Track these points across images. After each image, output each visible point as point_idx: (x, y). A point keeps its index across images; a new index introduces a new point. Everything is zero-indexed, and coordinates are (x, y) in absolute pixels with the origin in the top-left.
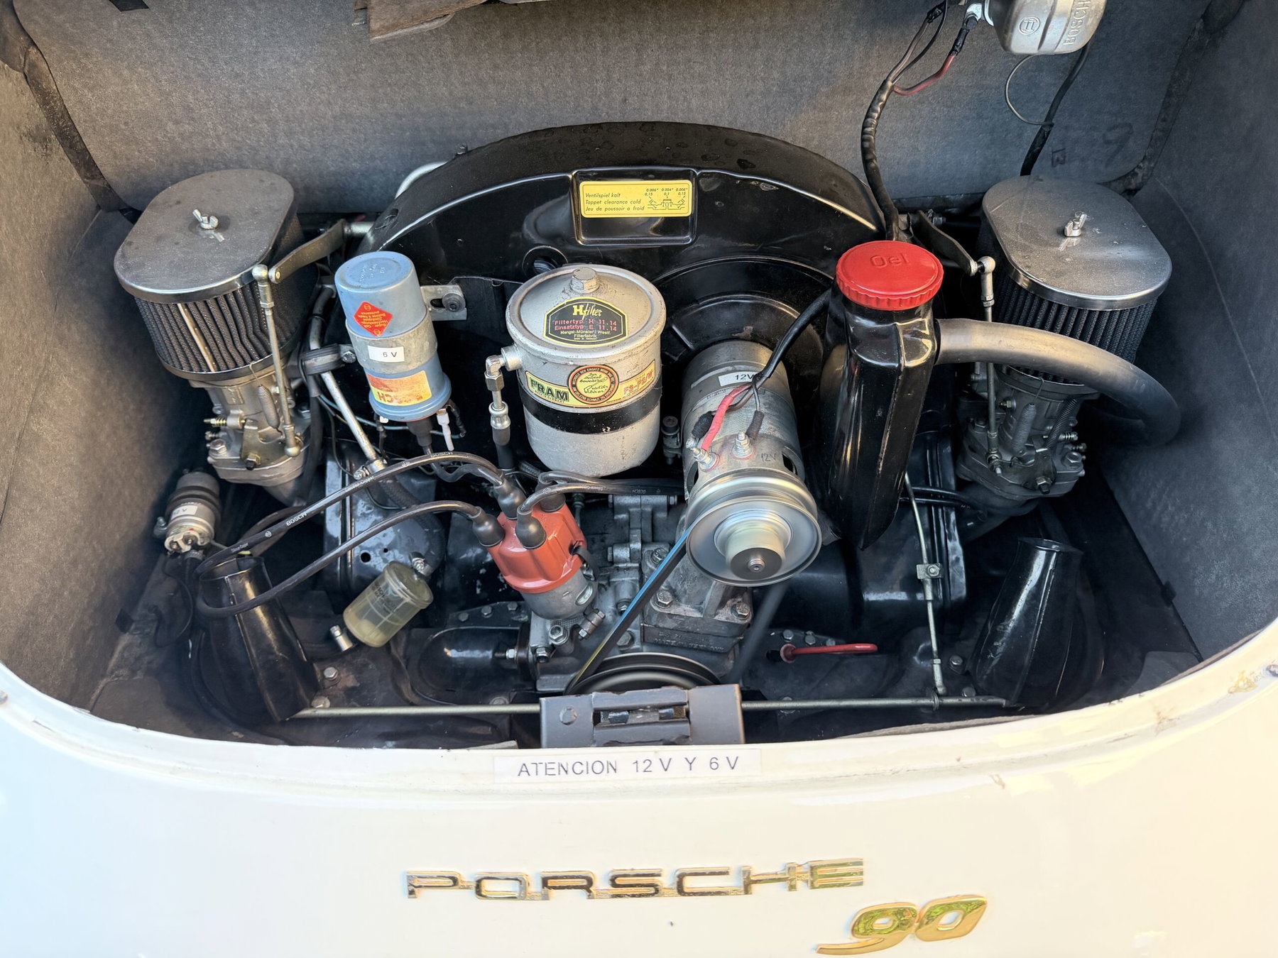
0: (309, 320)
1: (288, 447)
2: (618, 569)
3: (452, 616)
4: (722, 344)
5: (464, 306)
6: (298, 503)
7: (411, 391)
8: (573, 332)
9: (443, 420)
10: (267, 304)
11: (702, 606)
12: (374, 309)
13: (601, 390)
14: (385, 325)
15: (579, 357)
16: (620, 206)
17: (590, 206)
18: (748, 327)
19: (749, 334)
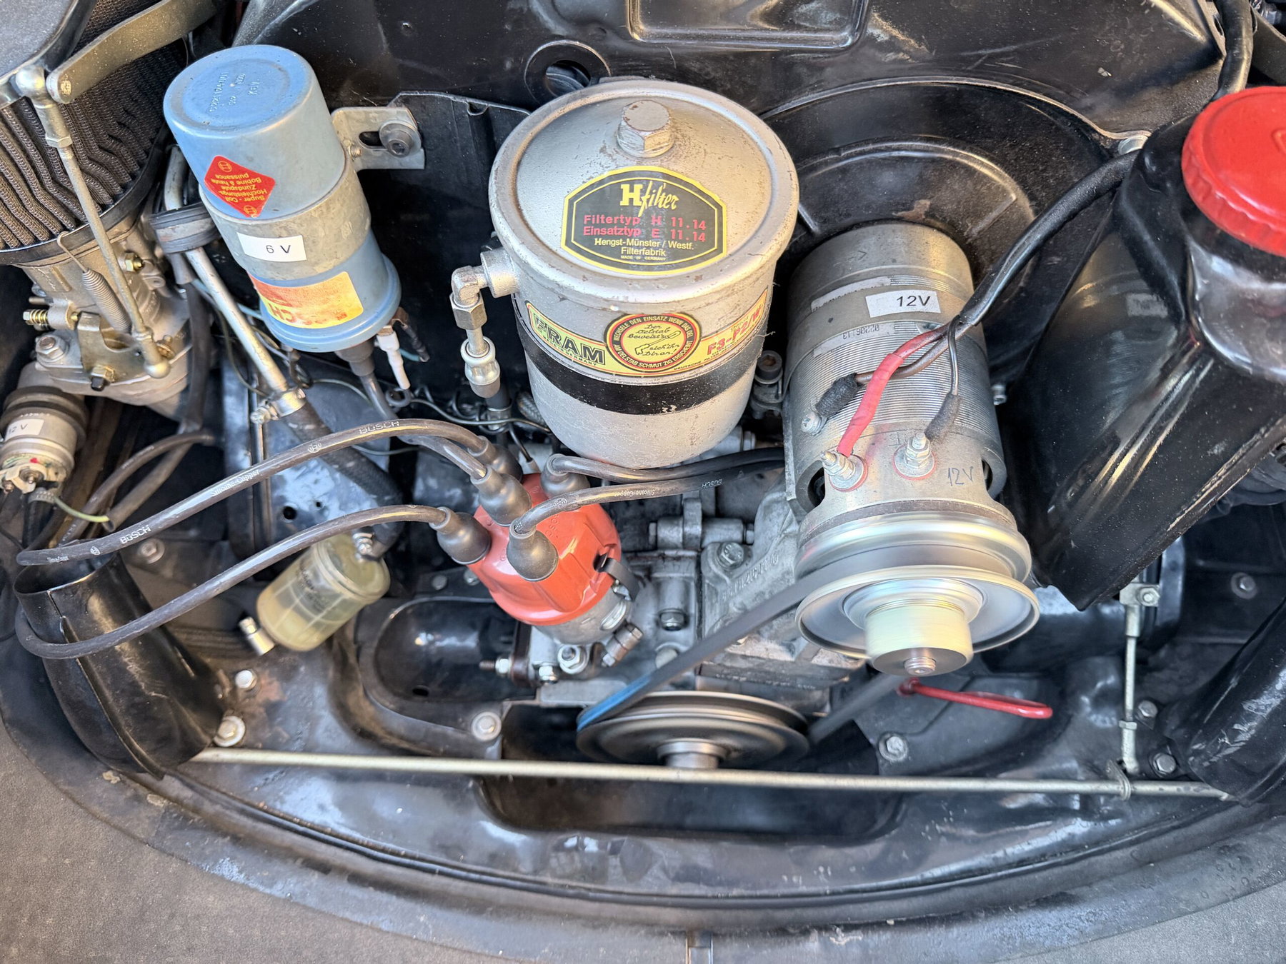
1: (149, 364)
2: (664, 557)
3: (422, 579)
4: (870, 229)
5: (420, 146)
7: (325, 306)
8: (620, 242)
9: (389, 344)
10: (58, 140)
11: (794, 643)
12: (238, 170)
13: (666, 351)
14: (262, 198)
15: (631, 299)
18: (923, 202)
19: (922, 213)
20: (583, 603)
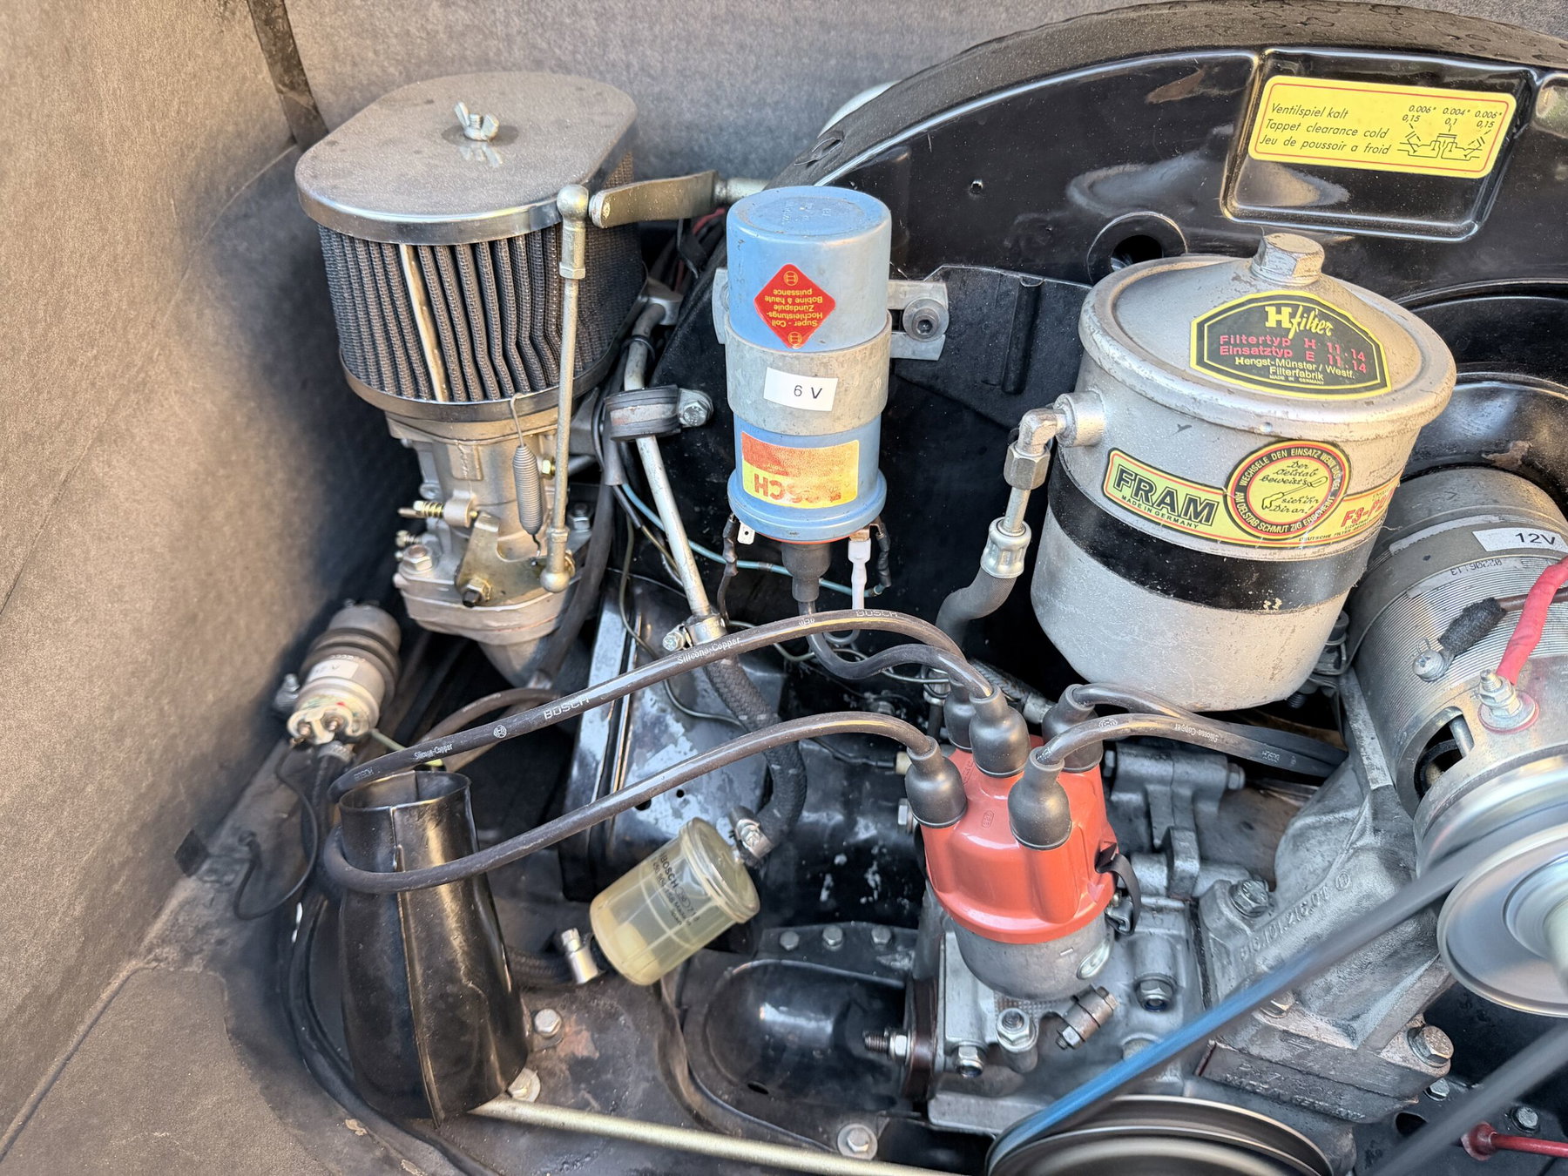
0: (626, 343)
1: (549, 571)
2: (1143, 907)
3: (768, 935)
4: (1452, 472)
5: (944, 329)
6: (539, 681)
7: (825, 479)
8: (1267, 362)
9: (859, 553)
10: (572, 267)
11: (1355, 1025)
12: (805, 283)
13: (1300, 507)
14: (814, 323)
15: (1292, 415)
16: (1336, 139)
17: (1271, 134)
18: (1520, 443)
19: (1519, 457)
20: (1078, 915)
